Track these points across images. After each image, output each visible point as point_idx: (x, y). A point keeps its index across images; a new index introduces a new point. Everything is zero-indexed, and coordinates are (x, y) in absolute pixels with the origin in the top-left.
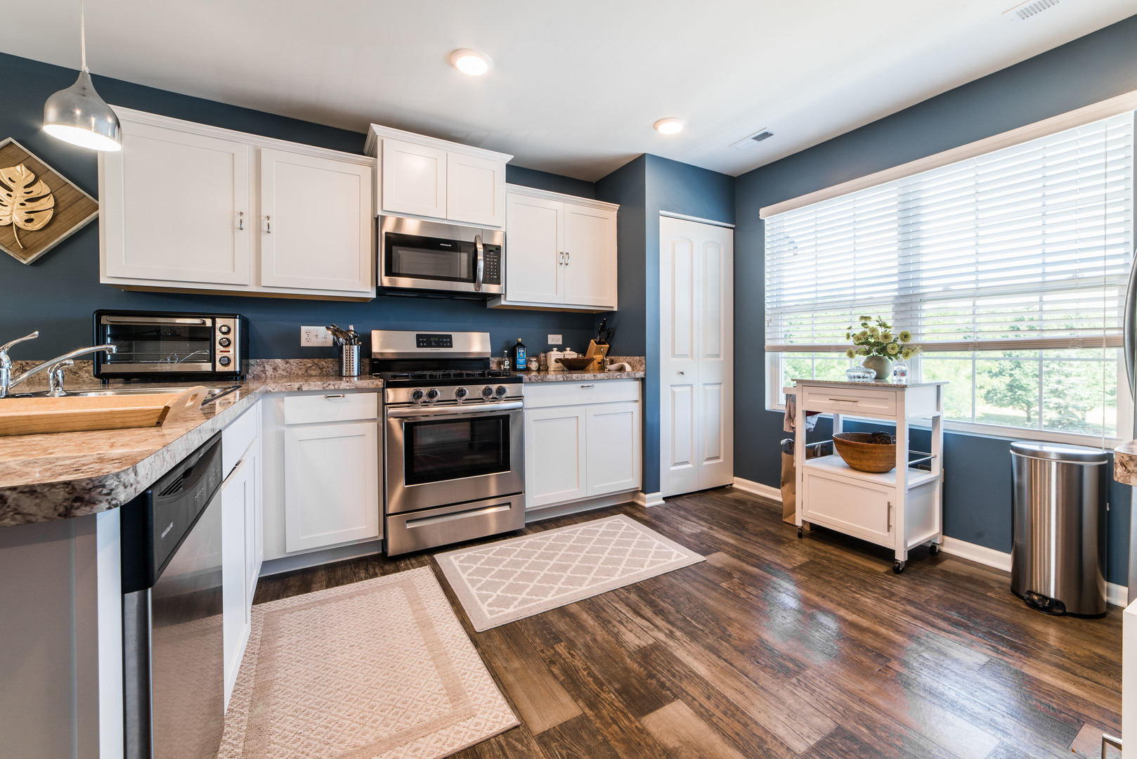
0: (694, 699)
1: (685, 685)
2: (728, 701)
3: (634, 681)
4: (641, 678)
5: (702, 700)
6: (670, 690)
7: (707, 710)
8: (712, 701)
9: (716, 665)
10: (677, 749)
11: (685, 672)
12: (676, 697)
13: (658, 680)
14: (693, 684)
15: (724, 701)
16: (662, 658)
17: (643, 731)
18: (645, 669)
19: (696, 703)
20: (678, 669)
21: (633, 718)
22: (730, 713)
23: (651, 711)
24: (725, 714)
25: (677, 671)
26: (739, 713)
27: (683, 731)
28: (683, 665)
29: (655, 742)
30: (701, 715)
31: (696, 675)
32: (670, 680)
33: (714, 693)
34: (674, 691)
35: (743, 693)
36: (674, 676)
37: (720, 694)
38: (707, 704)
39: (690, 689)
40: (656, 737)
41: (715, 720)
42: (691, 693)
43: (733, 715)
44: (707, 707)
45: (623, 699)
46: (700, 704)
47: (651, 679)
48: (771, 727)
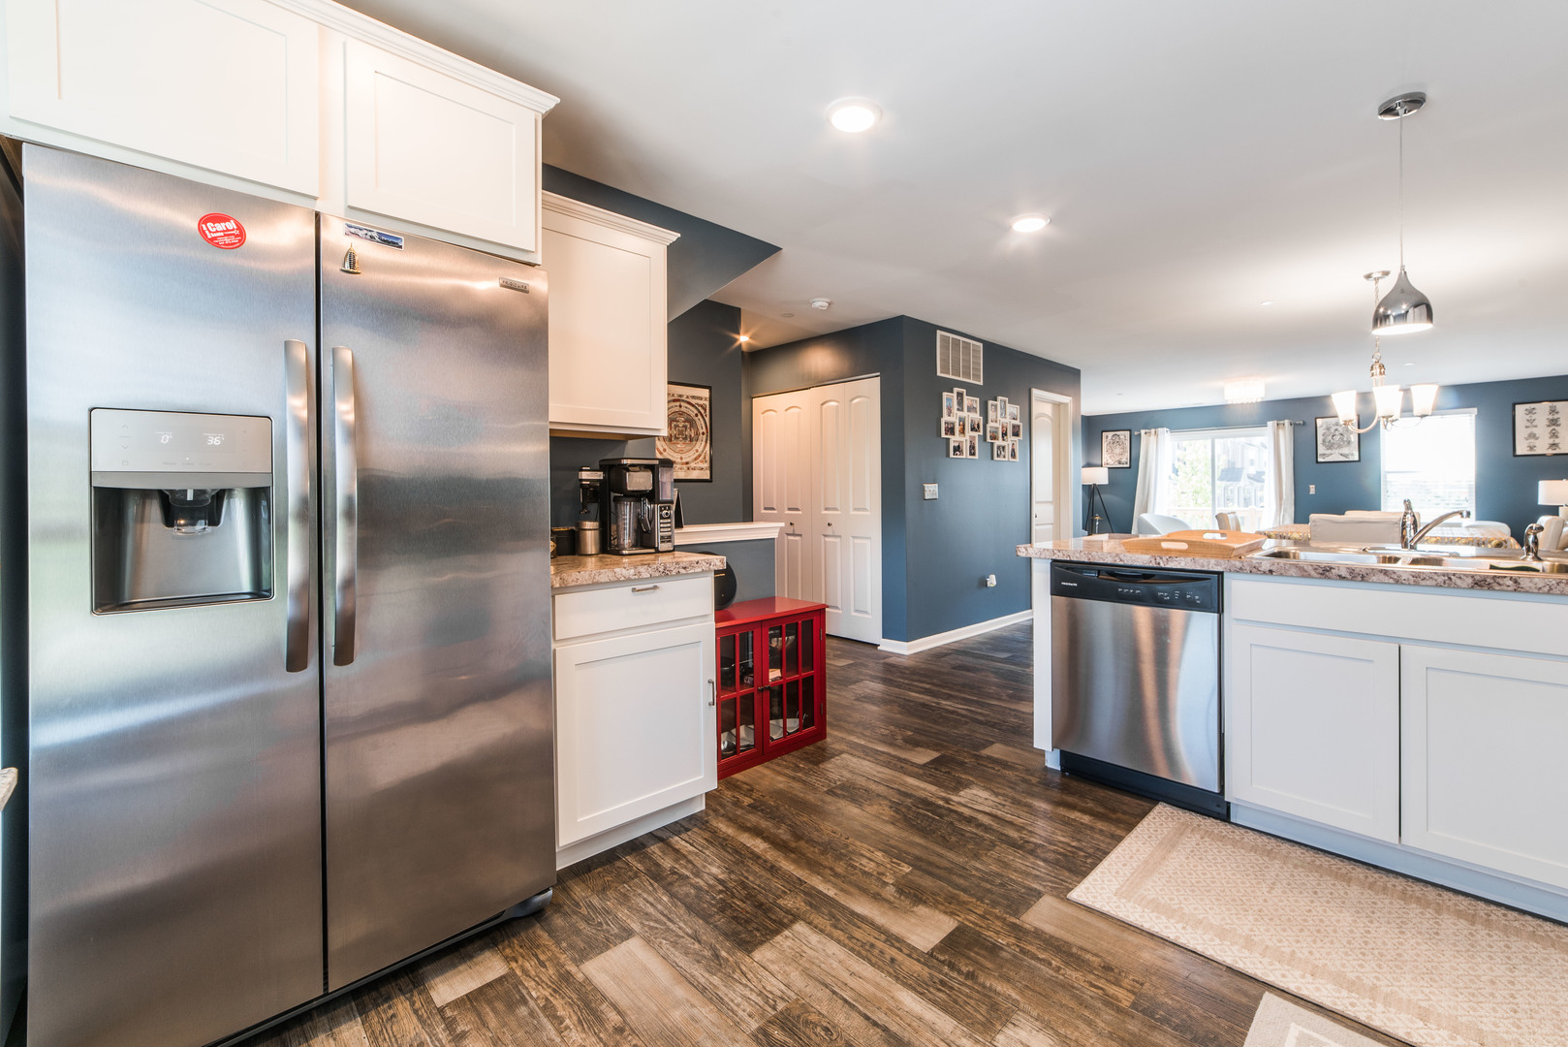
0: (909, 956)
1: (925, 972)
2: (870, 962)
3: (990, 966)
4: (982, 971)
5: (899, 957)
6: (940, 961)
7: (893, 945)
8: (888, 957)
9: (890, 1011)
10: (914, 906)
11: (929, 992)
12: (931, 954)
13: (959, 972)
14: (915, 975)
15: (874, 960)
16: (968, 1008)
17: (952, 914)
18: (984, 987)
19: (907, 952)
20: (941, 995)
21: (967, 923)
22: (867, 947)
23: (952, 934)
24: (872, 946)
25: (939, 990)
26: (857, 948)
27: (913, 920)
28: (934, 1003)
29: (936, 908)
30: (898, 939)
31: (914, 990)
32: (946, 975)
33: (888, 968)
34: (935, 961)
35: (852, 974)
36: (942, 983)
37: (879, 968)
38: (893, 952)
39: (917, 967)
40: (937, 911)
41: (883, 937)
42: (915, 962)
43: (863, 945)
44: (893, 949)
45: (988, 941)
46: (901, 951)
47: (969, 972)
48: (824, 941)
